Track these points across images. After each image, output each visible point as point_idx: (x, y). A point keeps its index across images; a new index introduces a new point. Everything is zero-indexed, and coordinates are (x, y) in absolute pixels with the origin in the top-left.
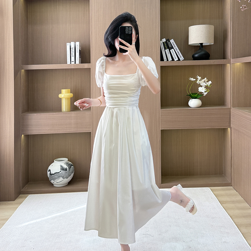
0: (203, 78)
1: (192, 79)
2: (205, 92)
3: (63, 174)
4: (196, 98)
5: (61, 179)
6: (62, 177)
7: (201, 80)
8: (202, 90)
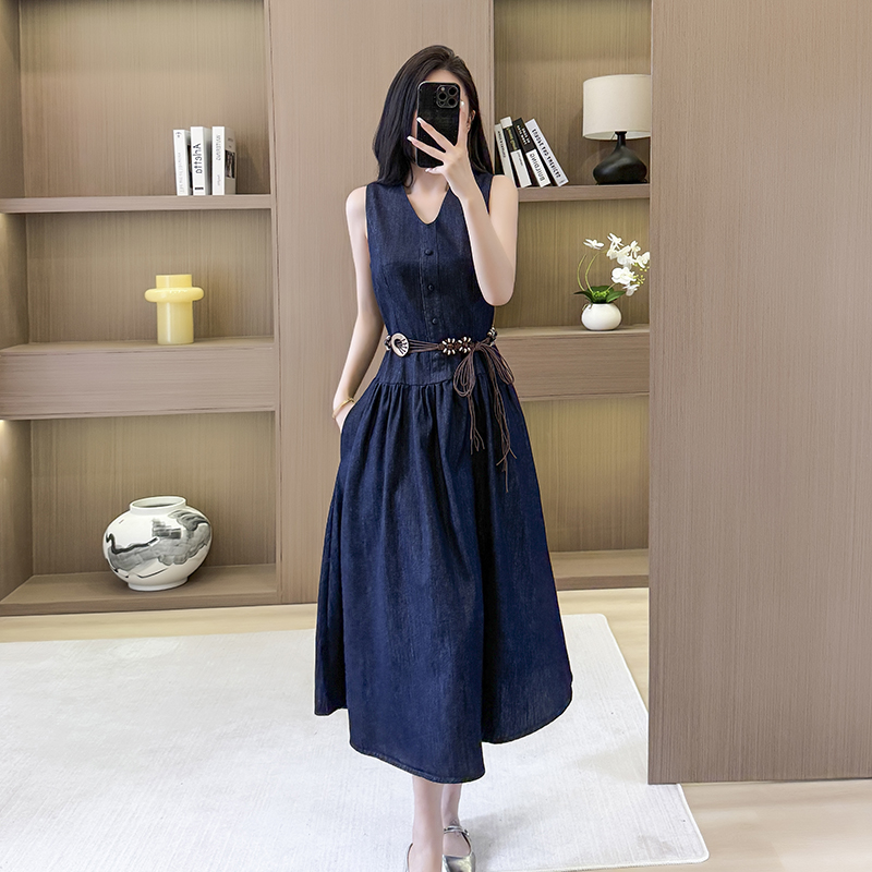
1: (594, 244)
2: (632, 283)
3: (162, 550)
4: (603, 301)
5: (156, 565)
6: (159, 558)
7: (621, 248)
8: (622, 276)
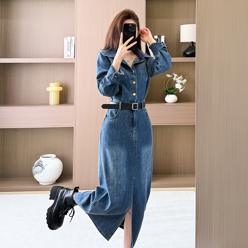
1: (169, 76)
2: (181, 88)
4: (172, 94)
7: (177, 77)
8: (178, 86)
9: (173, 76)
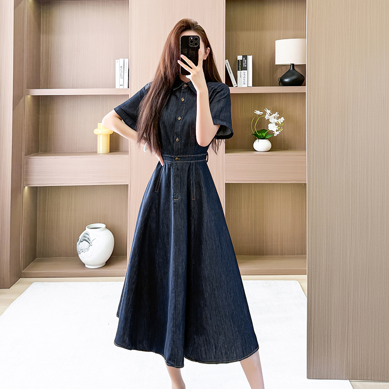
0: (273, 112)
1: (258, 112)
2: (277, 131)
4: (264, 138)
7: (271, 115)
8: (272, 127)
9: (265, 113)
